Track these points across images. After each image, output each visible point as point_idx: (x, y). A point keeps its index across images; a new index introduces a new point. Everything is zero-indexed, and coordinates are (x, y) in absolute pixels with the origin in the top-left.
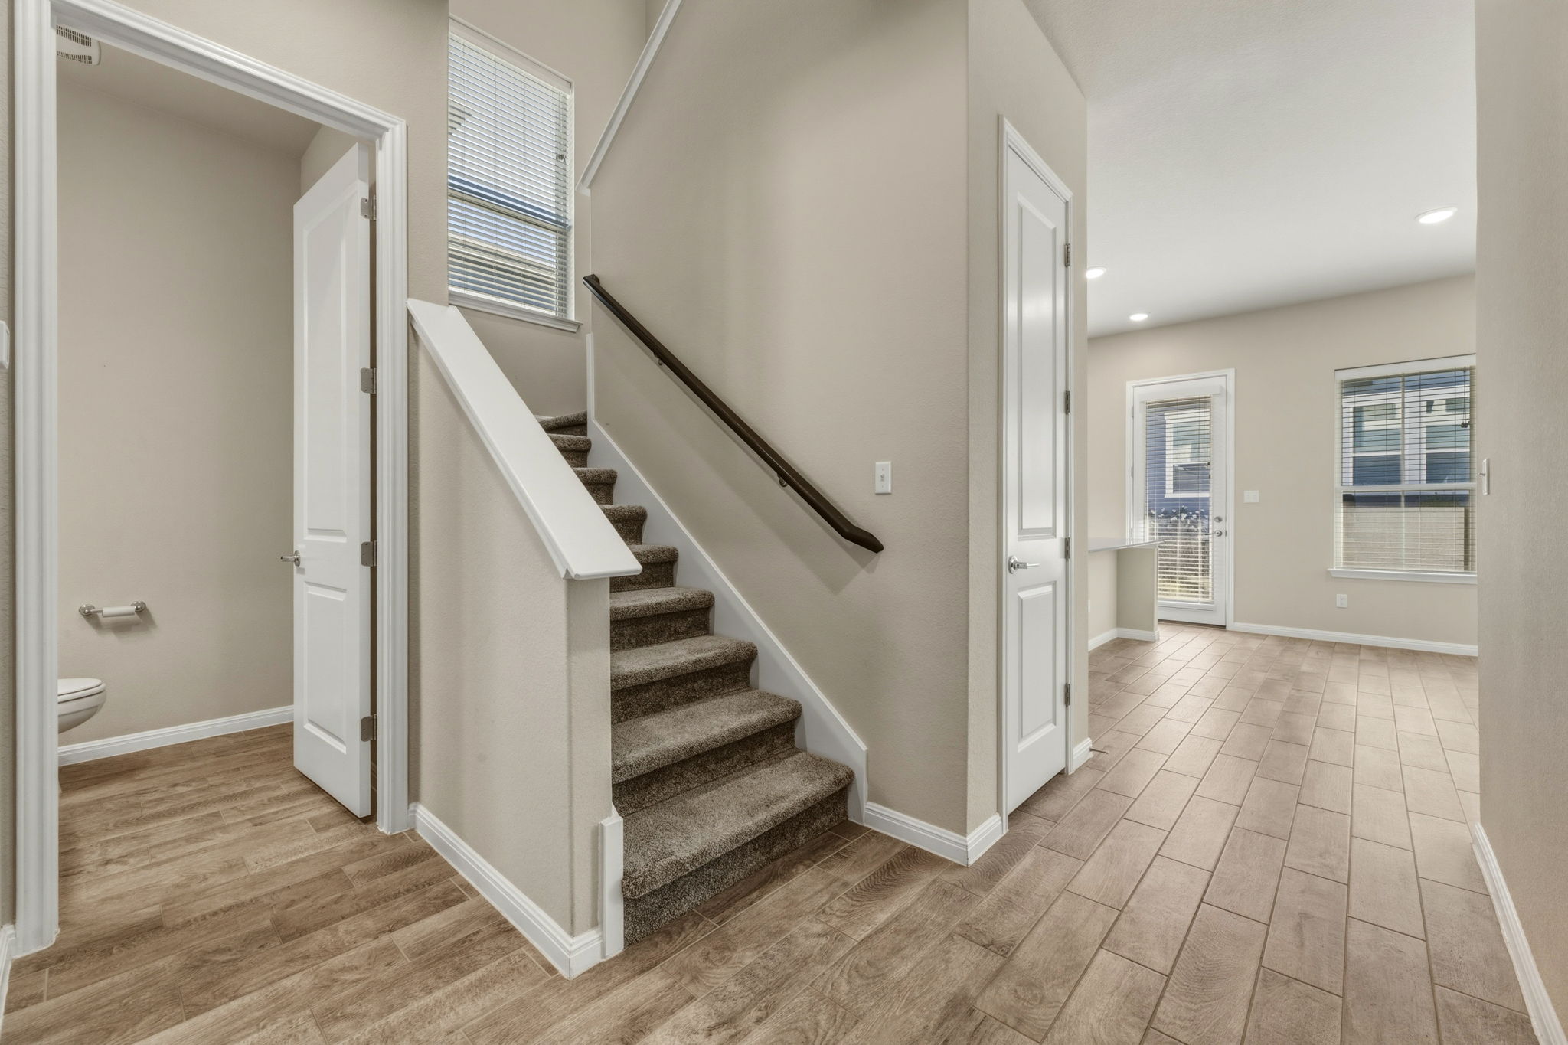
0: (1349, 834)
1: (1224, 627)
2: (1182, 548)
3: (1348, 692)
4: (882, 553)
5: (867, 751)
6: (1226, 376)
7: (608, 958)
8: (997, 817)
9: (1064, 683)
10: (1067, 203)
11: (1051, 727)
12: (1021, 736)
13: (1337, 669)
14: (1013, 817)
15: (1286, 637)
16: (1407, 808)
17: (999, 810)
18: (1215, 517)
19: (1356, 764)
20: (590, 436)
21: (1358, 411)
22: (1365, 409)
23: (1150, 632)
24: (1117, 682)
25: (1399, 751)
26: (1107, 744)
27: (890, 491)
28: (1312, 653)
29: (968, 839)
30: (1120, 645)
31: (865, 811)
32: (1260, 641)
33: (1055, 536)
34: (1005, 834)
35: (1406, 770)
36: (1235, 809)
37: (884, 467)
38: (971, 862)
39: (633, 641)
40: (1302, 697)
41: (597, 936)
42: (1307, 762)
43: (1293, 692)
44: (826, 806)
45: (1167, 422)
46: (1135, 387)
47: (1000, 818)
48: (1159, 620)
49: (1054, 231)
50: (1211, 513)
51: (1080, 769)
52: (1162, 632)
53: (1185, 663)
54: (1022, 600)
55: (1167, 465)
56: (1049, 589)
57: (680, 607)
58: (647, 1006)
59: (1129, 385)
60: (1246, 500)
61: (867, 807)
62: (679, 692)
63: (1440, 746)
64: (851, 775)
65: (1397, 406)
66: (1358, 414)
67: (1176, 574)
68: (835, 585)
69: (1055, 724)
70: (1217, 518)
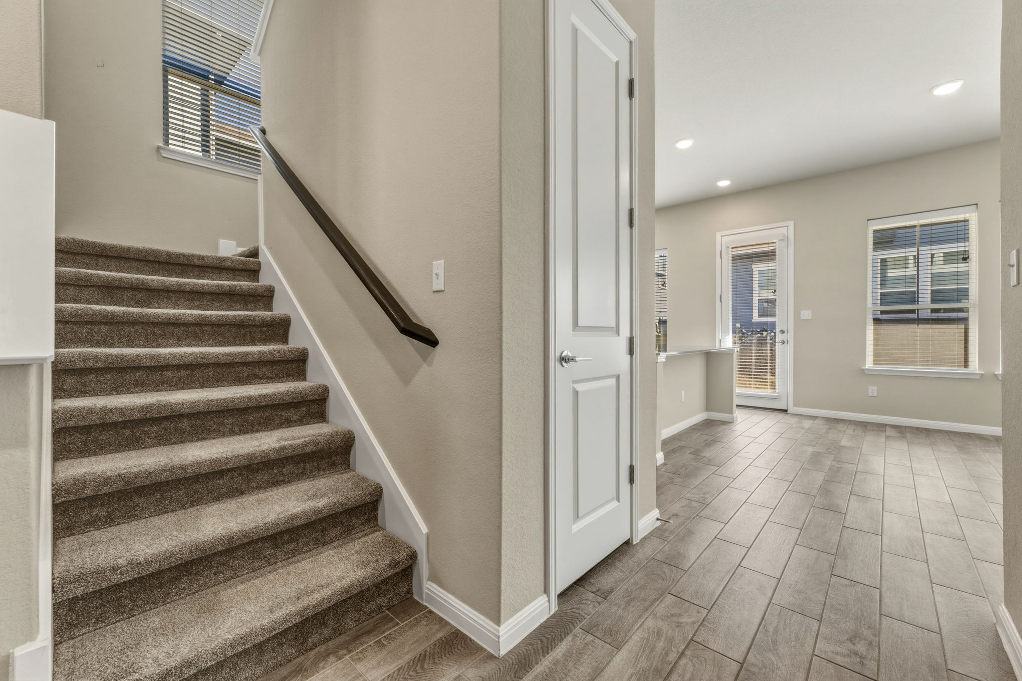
0: (878, 611)
2: (757, 353)
4: (438, 347)
5: (428, 533)
6: (788, 226)
8: (544, 598)
9: (629, 464)
10: (631, 42)
11: (614, 504)
12: (577, 517)
13: (869, 442)
14: (562, 595)
15: (831, 418)
16: (931, 580)
17: (546, 591)
18: (780, 330)
19: (884, 531)
20: (261, 259)
21: (883, 261)
22: (888, 260)
23: (730, 415)
24: (697, 455)
25: (920, 519)
26: (675, 512)
27: (443, 290)
28: (850, 430)
29: (500, 629)
30: (708, 424)
31: (425, 591)
32: (812, 421)
33: (619, 335)
34: (552, 613)
35: (928, 537)
36: (774, 582)
37: (439, 266)
38: (503, 652)
39: (237, 429)
40: (841, 467)
42: (842, 528)
43: (834, 463)
44: (384, 587)
45: (754, 270)
46: (722, 236)
47: (547, 599)
48: (737, 406)
49: (617, 64)
51: (644, 539)
52: (739, 415)
53: (753, 439)
54: (577, 392)
55: (754, 299)
56: (613, 381)
57: (288, 399)
59: (718, 235)
60: (802, 318)
61: (427, 586)
62: (265, 476)
63: (954, 513)
64: (413, 556)
65: (910, 258)
66: (884, 264)
67: (751, 372)
68: (406, 377)
69: (619, 501)
70: (781, 331)
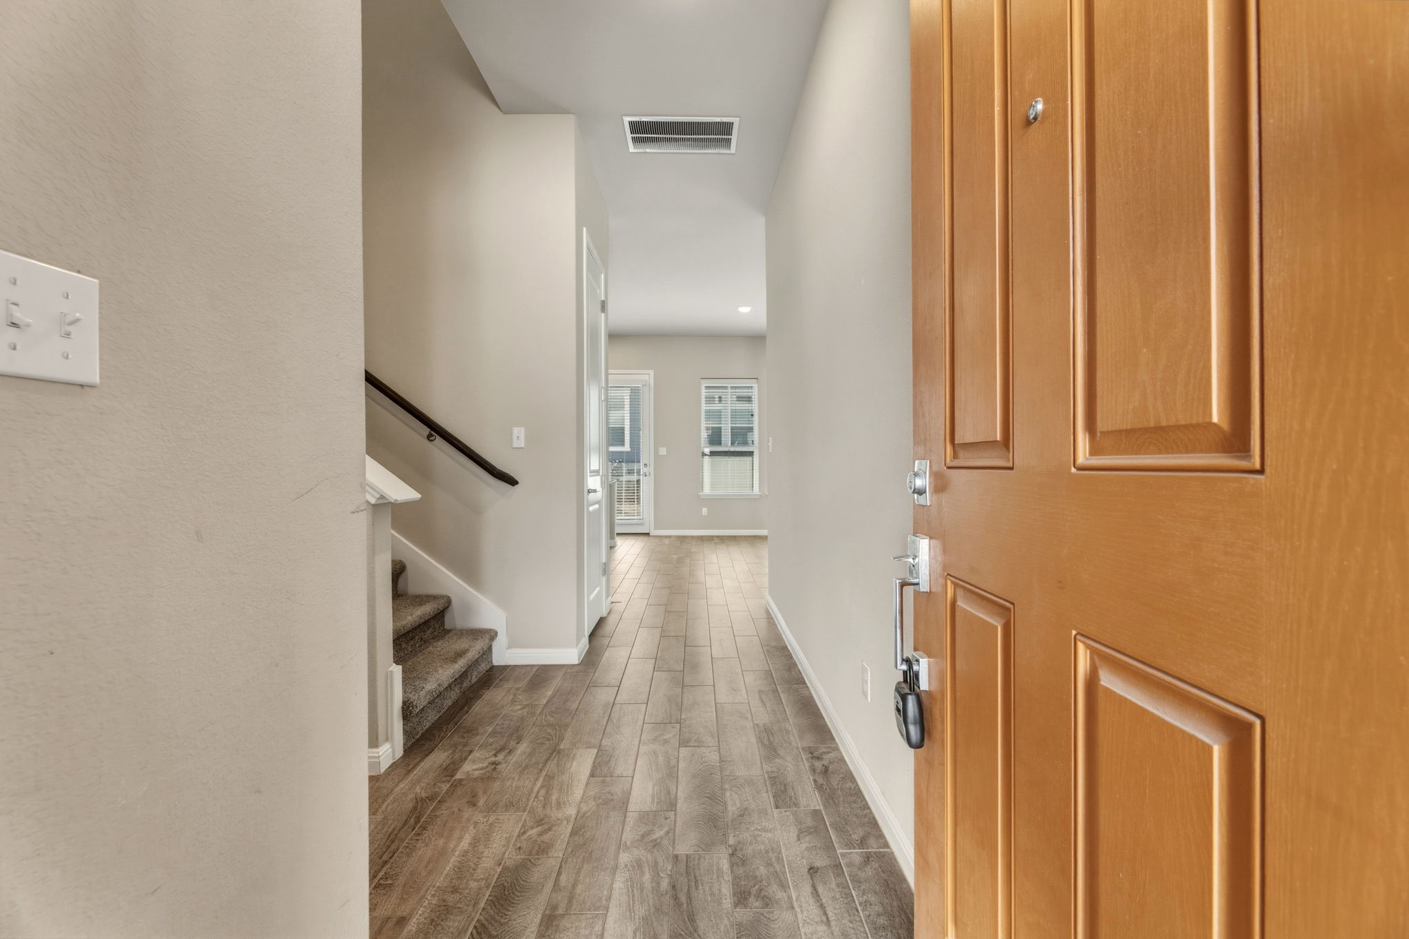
1: (649, 534)
3: (713, 558)
7: (397, 759)
41: (389, 746)
50: (641, 461)
58: (448, 762)
